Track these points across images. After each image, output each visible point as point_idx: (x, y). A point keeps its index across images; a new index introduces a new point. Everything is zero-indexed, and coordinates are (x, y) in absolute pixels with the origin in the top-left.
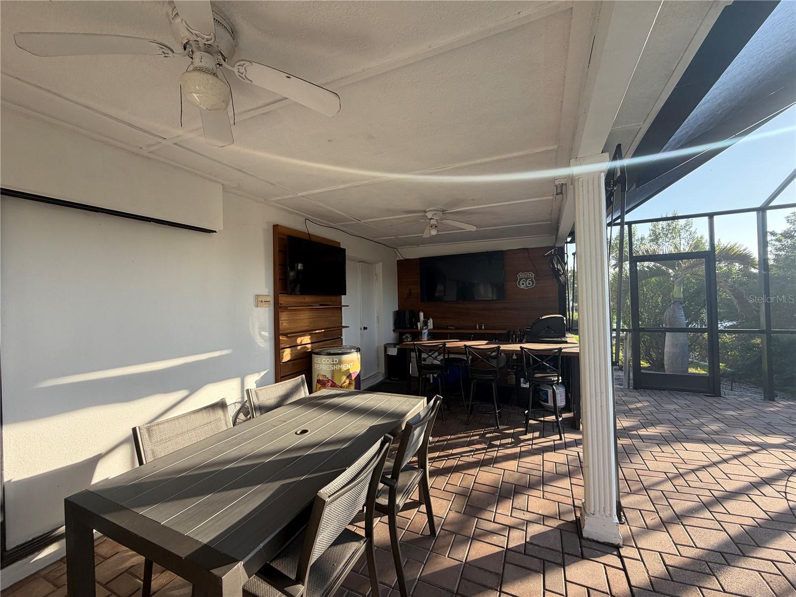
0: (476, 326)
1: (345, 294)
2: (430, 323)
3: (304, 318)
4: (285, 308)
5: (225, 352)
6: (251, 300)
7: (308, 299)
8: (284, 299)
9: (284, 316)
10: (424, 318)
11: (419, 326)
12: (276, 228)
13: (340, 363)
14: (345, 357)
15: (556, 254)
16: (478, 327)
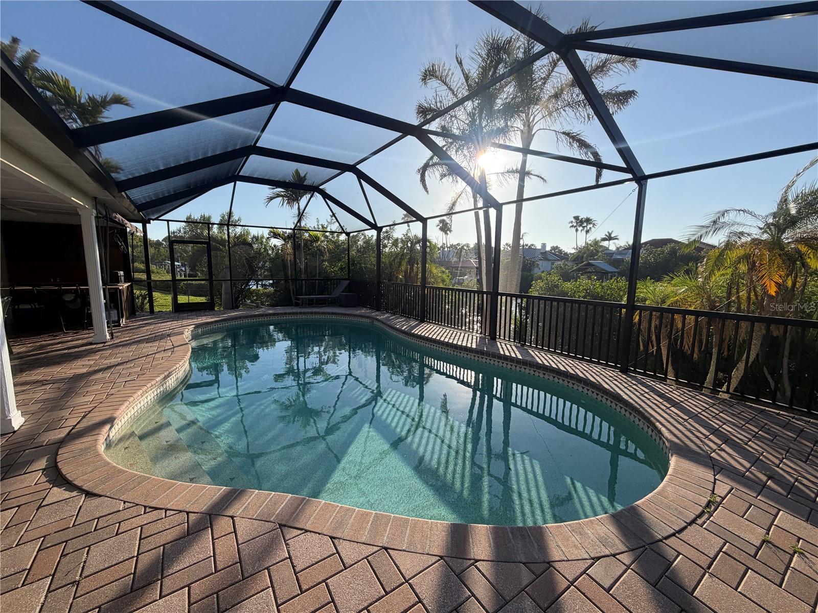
15: (117, 233)
16: (52, 280)
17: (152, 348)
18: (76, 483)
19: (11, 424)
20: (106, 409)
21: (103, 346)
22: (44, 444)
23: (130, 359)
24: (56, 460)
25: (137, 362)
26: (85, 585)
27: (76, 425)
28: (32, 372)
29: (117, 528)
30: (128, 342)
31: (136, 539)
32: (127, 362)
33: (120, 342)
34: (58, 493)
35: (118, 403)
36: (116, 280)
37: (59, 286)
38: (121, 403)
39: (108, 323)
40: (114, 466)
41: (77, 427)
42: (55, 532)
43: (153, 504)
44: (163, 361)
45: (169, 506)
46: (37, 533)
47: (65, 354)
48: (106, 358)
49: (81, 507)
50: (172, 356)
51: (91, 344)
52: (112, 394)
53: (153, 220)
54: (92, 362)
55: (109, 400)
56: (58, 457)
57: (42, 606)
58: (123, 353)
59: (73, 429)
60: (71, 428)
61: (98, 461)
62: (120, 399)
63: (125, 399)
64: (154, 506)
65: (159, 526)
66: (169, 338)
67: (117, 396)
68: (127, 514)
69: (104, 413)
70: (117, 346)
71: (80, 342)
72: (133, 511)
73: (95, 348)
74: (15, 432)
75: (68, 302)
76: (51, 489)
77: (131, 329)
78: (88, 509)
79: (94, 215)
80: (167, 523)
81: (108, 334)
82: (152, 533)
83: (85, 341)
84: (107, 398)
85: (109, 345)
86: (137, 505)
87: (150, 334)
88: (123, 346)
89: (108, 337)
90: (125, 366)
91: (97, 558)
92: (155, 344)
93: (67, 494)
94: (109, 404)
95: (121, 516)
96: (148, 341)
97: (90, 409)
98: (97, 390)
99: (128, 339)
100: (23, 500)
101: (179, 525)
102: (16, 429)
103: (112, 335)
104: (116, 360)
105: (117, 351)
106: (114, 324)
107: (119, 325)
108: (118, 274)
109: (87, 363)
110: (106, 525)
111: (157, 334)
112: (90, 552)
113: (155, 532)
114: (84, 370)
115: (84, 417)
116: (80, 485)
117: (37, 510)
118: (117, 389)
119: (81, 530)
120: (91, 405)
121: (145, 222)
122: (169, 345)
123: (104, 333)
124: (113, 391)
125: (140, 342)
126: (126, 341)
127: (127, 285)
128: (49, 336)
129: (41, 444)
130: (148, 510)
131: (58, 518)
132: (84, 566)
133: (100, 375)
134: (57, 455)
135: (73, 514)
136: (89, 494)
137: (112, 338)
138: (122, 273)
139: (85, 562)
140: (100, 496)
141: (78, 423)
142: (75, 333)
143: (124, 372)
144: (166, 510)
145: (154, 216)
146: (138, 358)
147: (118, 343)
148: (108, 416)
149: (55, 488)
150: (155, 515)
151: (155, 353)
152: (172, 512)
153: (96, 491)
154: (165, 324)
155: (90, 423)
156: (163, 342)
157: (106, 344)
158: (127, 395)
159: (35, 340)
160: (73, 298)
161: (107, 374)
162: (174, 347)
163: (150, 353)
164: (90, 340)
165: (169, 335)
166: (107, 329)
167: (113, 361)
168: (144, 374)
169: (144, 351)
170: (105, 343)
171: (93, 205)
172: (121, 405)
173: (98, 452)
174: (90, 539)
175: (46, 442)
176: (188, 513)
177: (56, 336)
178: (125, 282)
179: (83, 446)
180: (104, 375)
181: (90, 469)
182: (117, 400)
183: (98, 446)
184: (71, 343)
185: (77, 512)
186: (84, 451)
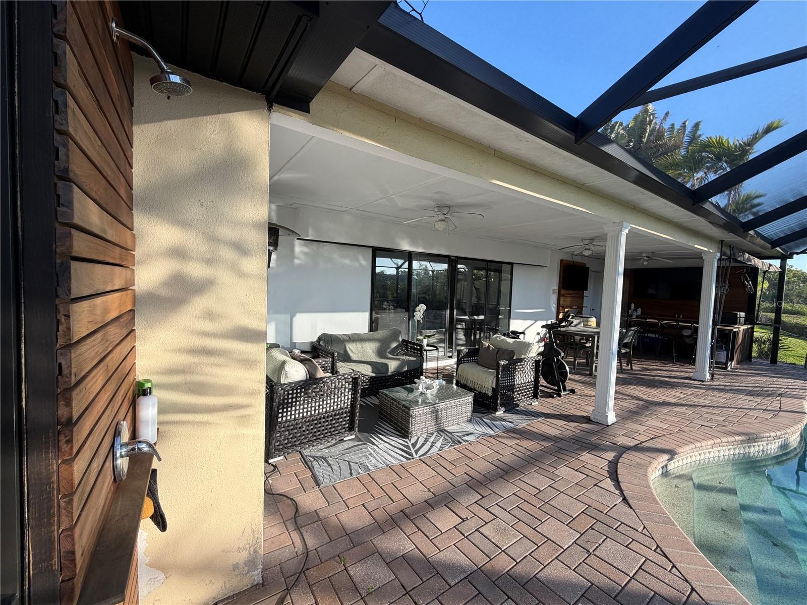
0: (675, 316)
1: (587, 290)
2: (639, 311)
3: (568, 300)
4: (564, 296)
5: (542, 310)
6: (552, 292)
7: (571, 292)
8: (563, 292)
9: (562, 299)
10: (634, 307)
11: (630, 312)
12: (562, 261)
13: (587, 321)
14: (590, 319)
15: (746, 273)
16: (677, 316)
17: (751, 404)
18: (621, 484)
19: (607, 419)
20: (671, 441)
21: (700, 384)
22: (618, 444)
23: (719, 405)
24: (619, 459)
25: (725, 410)
26: (592, 560)
27: (644, 442)
28: (637, 388)
29: (629, 542)
30: (726, 388)
31: (637, 564)
32: (714, 407)
33: (718, 385)
34: (608, 484)
35: (684, 442)
36: (734, 321)
37: (678, 321)
38: (686, 442)
39: (711, 363)
40: (652, 493)
41: (643, 444)
42: (595, 508)
43: (666, 550)
44: (756, 421)
45: (678, 565)
46: (587, 500)
47: (666, 381)
48: (697, 396)
49: (616, 504)
50: (772, 420)
51: (690, 379)
52: (683, 431)
53: (798, 254)
54: (683, 396)
55: (677, 435)
56: (621, 458)
57: (568, 547)
58: (715, 397)
59: (640, 444)
60: (639, 442)
61: (643, 480)
62: (688, 439)
63: (692, 441)
64: (666, 554)
65: (660, 573)
66: (779, 398)
67: (687, 435)
68: (641, 538)
69: (668, 444)
70: (713, 389)
71: (682, 374)
72: (648, 541)
73: (692, 384)
74: (608, 426)
75: (685, 336)
76: (607, 477)
77: (737, 375)
78: (619, 510)
79: (717, 258)
80: (668, 578)
81: (708, 374)
82: (651, 573)
83: (686, 375)
84: (677, 432)
85: (706, 385)
86: (653, 539)
87: (757, 387)
88: (720, 390)
89: (708, 377)
90: (710, 410)
91: (608, 549)
92: (757, 400)
93: (613, 489)
94: (676, 439)
95: (637, 536)
96: (750, 393)
97: (660, 435)
98: (673, 422)
99: (728, 384)
100: (592, 474)
101: (677, 590)
102: (609, 424)
103: (712, 375)
104: (704, 401)
105: (710, 393)
106: (719, 365)
107: (726, 368)
108: (737, 314)
109: (679, 395)
110: (624, 532)
111: (765, 389)
112: (605, 541)
113: (654, 574)
114: (673, 401)
115: (652, 439)
116: (623, 488)
117: (594, 485)
118: (690, 429)
119: (609, 521)
120: (662, 432)
121: (784, 258)
122: (776, 405)
123: (704, 371)
124: (686, 429)
125: (739, 391)
126: (725, 386)
127: (745, 327)
128: (662, 363)
129: (616, 443)
130: (658, 550)
131: (600, 500)
132: (597, 547)
133: (683, 409)
134: (621, 457)
135: (610, 505)
136: (625, 500)
137: (712, 379)
138: (743, 314)
139: (600, 545)
140: (631, 508)
141: (646, 441)
142: (681, 366)
143: (706, 416)
144: (674, 566)
145: (799, 249)
146: (729, 407)
147: (715, 385)
148: (670, 448)
149: (609, 479)
150: (662, 560)
151: (751, 409)
152: (678, 574)
153: (630, 502)
154: (785, 380)
155: (653, 446)
156: (767, 401)
157: (704, 383)
158: (697, 439)
159: (650, 363)
160: (690, 333)
161: (689, 412)
162: (780, 411)
163: (743, 407)
164: (691, 375)
165: (781, 395)
166: (708, 369)
167: (702, 401)
168: (725, 426)
169: (739, 402)
170: (703, 381)
171: (719, 248)
172: (686, 444)
173: (647, 473)
174: (611, 533)
175: (620, 443)
176: (693, 589)
177: (666, 364)
178: (745, 324)
179: (639, 461)
180: (686, 411)
181: (635, 482)
182: (685, 438)
183: (650, 470)
184: (674, 373)
185: (612, 506)
186: (639, 465)
